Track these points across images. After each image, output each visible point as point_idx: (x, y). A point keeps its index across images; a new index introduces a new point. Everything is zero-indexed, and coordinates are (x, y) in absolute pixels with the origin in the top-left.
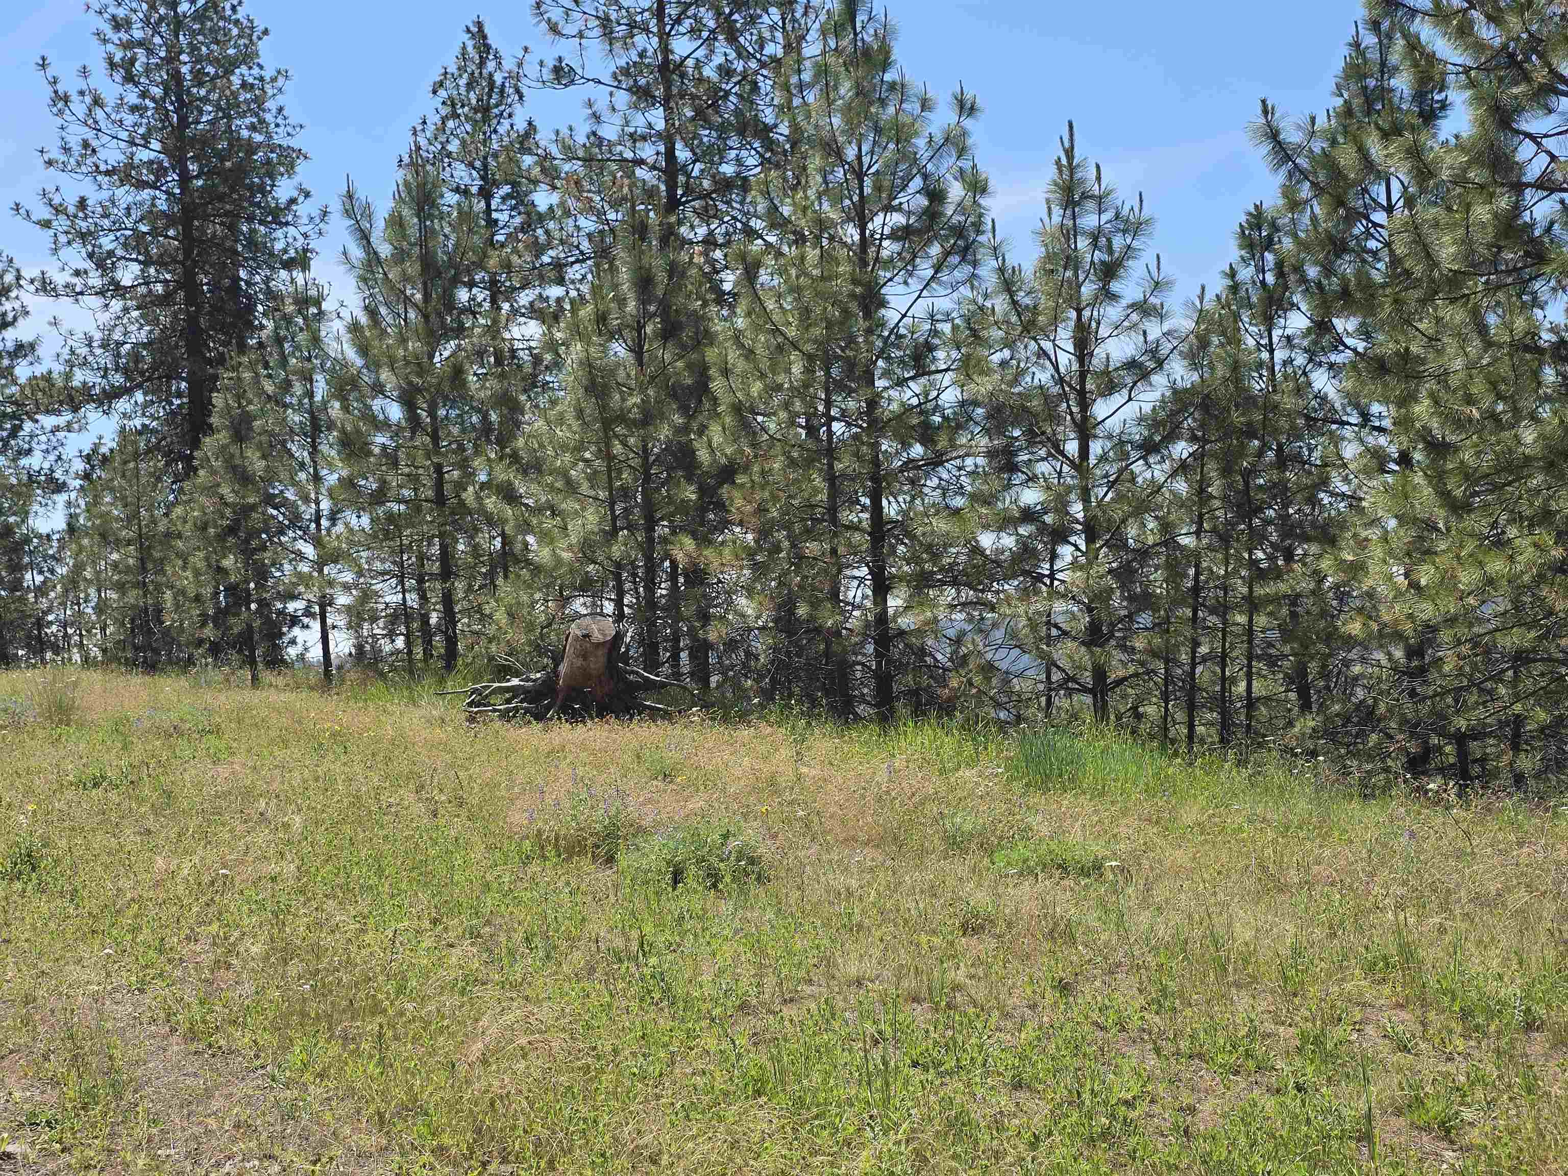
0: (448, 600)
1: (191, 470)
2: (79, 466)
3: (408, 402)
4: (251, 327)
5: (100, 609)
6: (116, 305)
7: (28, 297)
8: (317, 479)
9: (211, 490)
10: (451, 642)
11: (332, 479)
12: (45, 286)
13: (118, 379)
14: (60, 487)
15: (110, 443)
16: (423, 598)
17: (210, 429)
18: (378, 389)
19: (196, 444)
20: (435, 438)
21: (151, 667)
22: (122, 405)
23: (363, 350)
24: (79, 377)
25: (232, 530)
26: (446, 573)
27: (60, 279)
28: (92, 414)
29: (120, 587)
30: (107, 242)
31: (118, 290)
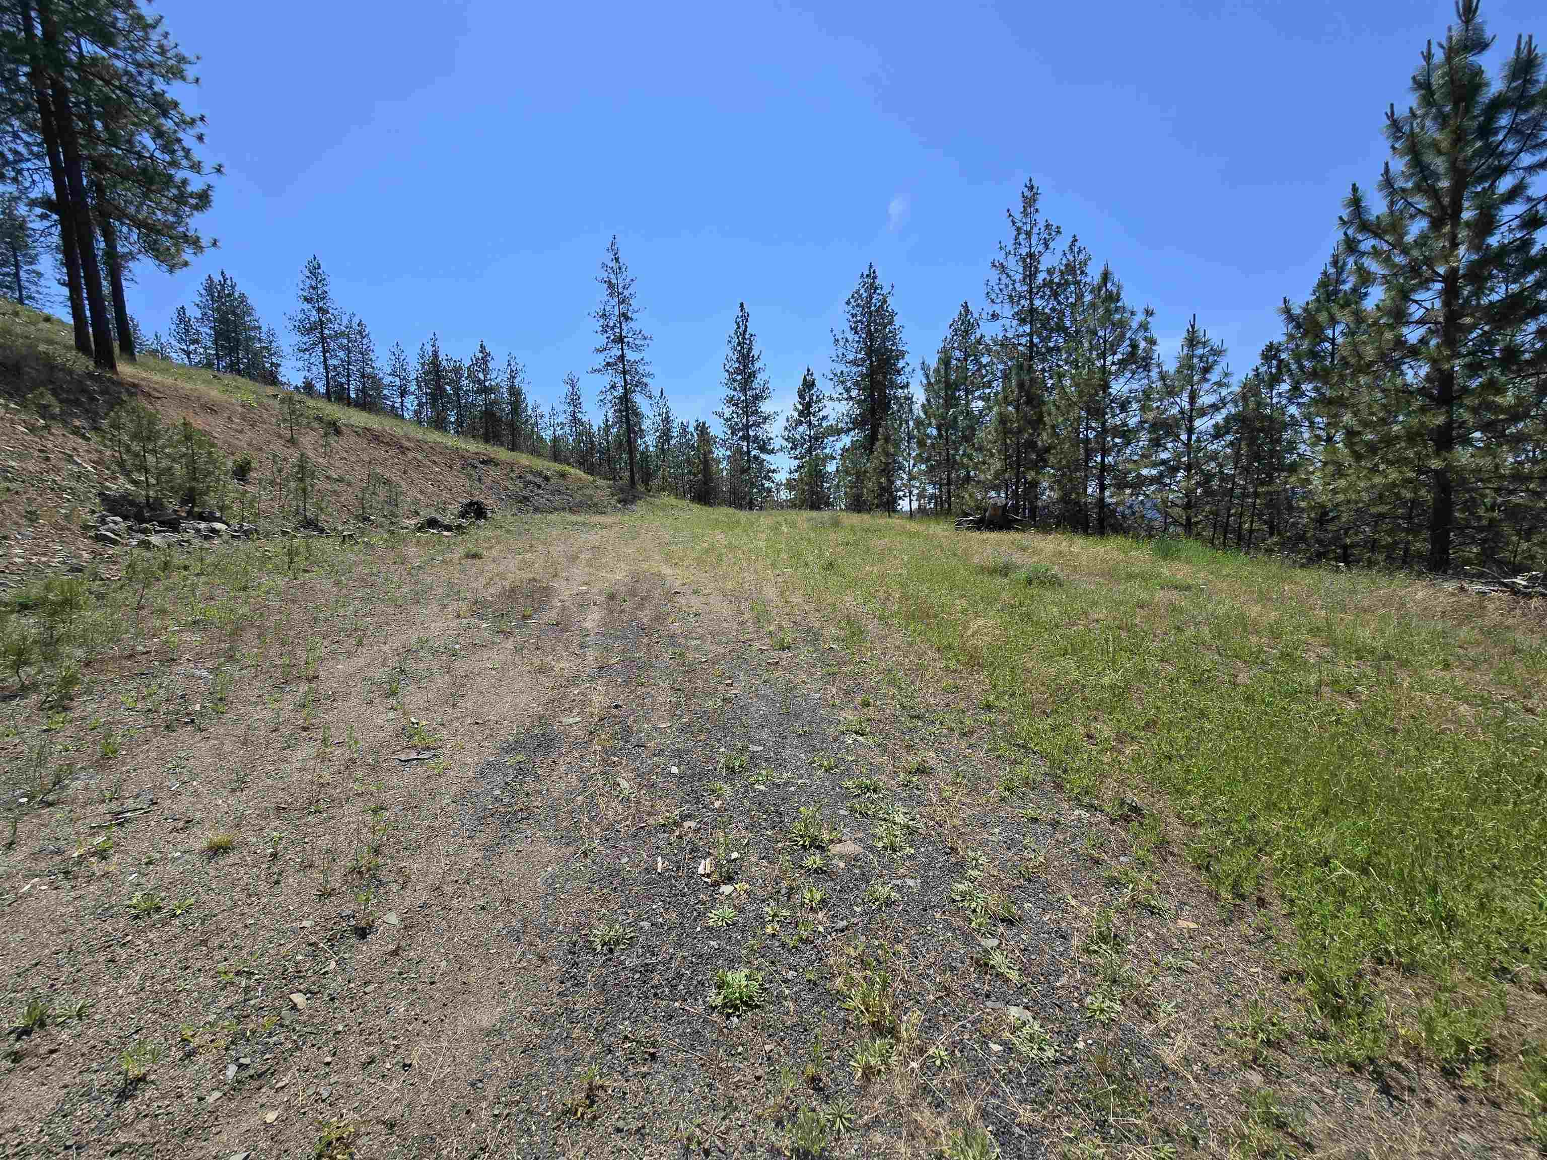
0: (949, 492)
1: (872, 452)
2: (840, 452)
3: (939, 428)
4: (890, 408)
5: (846, 493)
6: (851, 403)
7: (825, 402)
8: (909, 454)
9: (877, 458)
10: (950, 505)
11: (914, 454)
12: (831, 399)
13: (851, 426)
14: (834, 458)
15: (848, 445)
16: (941, 491)
17: (878, 440)
18: (930, 424)
19: (873, 444)
20: (947, 439)
21: (859, 511)
22: (852, 433)
23: (926, 413)
24: (840, 425)
25: (883, 470)
26: (949, 484)
27: (835, 396)
28: (843, 436)
29: (851, 488)
30: (849, 384)
31: (850, 398)
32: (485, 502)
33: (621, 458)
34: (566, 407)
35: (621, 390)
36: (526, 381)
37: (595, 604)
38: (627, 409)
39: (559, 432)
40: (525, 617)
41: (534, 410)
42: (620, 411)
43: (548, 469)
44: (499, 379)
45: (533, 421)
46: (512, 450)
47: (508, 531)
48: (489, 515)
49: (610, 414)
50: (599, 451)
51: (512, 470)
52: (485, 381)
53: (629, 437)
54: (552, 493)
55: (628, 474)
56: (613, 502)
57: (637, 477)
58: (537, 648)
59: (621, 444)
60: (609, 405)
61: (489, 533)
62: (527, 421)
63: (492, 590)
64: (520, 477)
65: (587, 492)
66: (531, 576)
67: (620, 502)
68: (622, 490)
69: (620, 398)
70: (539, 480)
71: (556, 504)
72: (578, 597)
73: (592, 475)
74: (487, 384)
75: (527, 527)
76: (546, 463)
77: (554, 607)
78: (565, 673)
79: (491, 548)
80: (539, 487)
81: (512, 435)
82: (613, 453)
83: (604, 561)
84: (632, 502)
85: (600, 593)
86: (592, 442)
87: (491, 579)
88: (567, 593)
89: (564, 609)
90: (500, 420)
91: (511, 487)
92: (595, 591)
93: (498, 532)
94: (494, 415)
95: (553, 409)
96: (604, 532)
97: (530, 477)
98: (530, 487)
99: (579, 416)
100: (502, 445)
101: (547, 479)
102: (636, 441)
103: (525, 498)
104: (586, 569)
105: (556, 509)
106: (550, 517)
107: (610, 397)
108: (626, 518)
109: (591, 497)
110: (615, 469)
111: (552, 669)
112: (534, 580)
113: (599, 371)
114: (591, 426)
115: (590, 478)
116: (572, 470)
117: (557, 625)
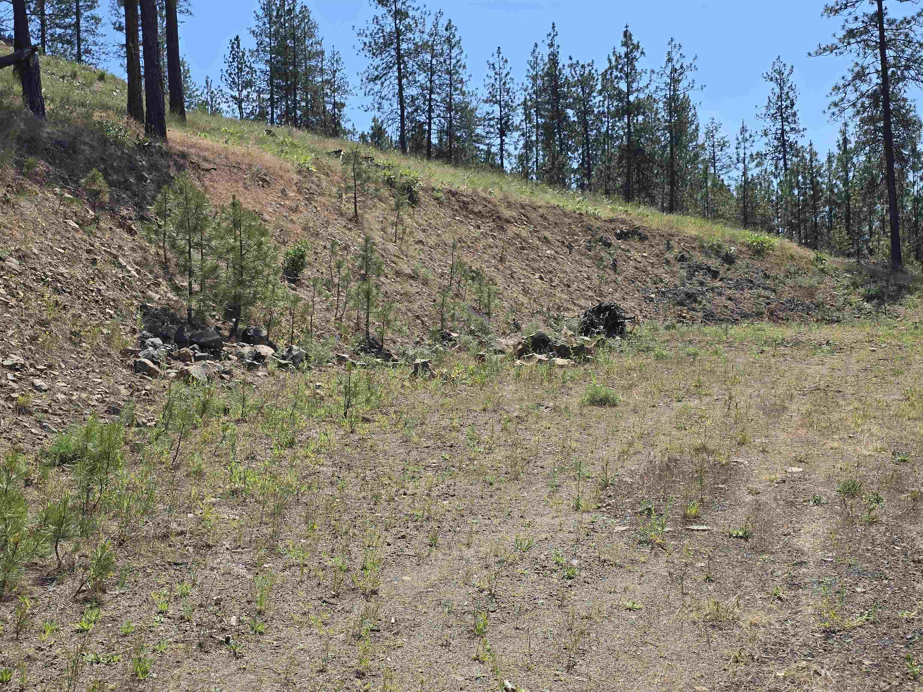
32: (623, 305)
33: (872, 212)
34: (768, 123)
35: (875, 79)
36: (697, 86)
37: (817, 502)
38: (887, 114)
39: (754, 172)
40: (687, 519)
41: (710, 134)
42: (871, 120)
43: (732, 242)
44: (652, 88)
45: (707, 155)
46: (671, 210)
47: (659, 357)
48: (628, 328)
49: (851, 129)
50: (829, 202)
51: (669, 248)
52: (629, 93)
53: (890, 168)
54: (738, 286)
55: (885, 242)
56: (855, 299)
57: (905, 247)
58: (709, 580)
59: (872, 184)
60: (850, 111)
61: (629, 362)
62: (697, 156)
63: (631, 465)
64: (682, 259)
65: (806, 281)
66: (698, 442)
67: (869, 298)
68: (874, 276)
69: (874, 96)
70: (714, 263)
71: (746, 307)
72: (785, 487)
73: (814, 246)
74: (632, 98)
75: (691, 349)
76: (729, 231)
77: (739, 503)
78: (761, 634)
79: (630, 387)
80: (715, 275)
81: (672, 183)
82: (856, 203)
83: (835, 417)
84: (895, 299)
85: (829, 479)
86: (815, 185)
87: (631, 444)
88: (765, 476)
89: (758, 507)
90: (650, 159)
91: (667, 278)
92: (820, 475)
93: (642, 359)
94: (641, 151)
95: (744, 130)
96: (836, 360)
97: (699, 258)
98: (699, 276)
99: (792, 137)
100: (653, 203)
101: (729, 260)
102: (904, 176)
103: (689, 296)
104: (802, 432)
105: (745, 316)
106: (735, 331)
107: (852, 96)
108: (882, 331)
109: (811, 292)
110: (860, 234)
111: (735, 621)
112: (703, 449)
113: (832, 49)
114: (813, 154)
115: (811, 254)
116: (776, 241)
117: (745, 537)
